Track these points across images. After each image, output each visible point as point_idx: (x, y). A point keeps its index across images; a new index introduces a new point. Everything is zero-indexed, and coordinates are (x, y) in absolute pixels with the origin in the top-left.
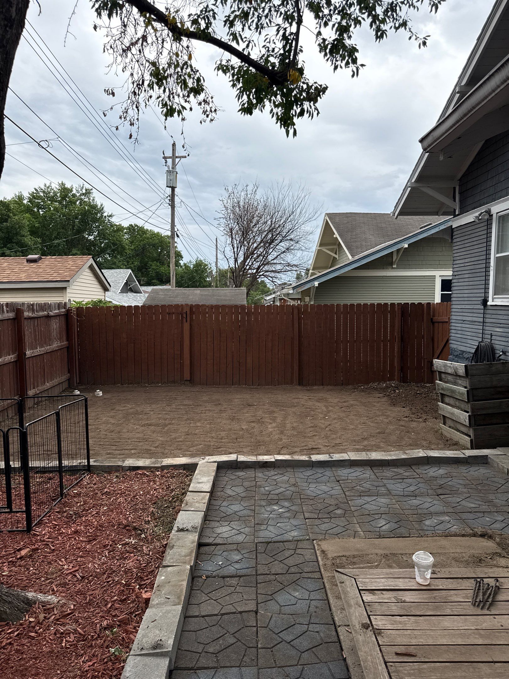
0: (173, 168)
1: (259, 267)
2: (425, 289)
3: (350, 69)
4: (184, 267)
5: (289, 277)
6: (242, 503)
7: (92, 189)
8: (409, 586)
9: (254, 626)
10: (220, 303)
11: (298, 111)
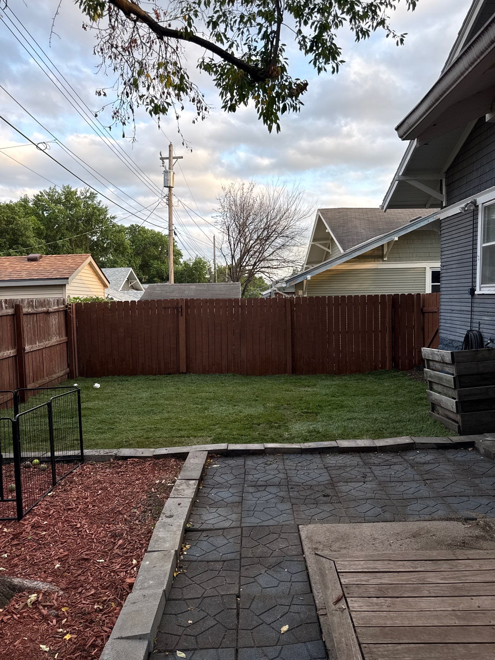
0: (169, 169)
1: (255, 263)
2: (416, 281)
3: (331, 65)
4: (183, 265)
5: (285, 273)
6: (230, 490)
7: (96, 194)
8: (388, 568)
9: (235, 609)
10: (214, 298)
11: (281, 106)
